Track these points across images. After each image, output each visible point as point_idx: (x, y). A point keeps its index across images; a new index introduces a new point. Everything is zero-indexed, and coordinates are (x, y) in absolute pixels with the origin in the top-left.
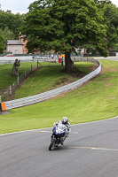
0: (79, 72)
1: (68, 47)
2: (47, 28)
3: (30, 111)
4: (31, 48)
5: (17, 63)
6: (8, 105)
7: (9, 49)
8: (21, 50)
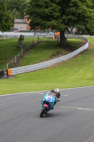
0: (71, 47)
1: (63, 26)
2: (47, 10)
3: (30, 76)
4: (33, 27)
5: (21, 38)
6: (13, 71)
7: (16, 26)
8: (25, 27)
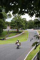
1: (18, 28)
2: (14, 24)
3: (11, 39)
4: (11, 28)
6: (7, 38)
7: (7, 28)
